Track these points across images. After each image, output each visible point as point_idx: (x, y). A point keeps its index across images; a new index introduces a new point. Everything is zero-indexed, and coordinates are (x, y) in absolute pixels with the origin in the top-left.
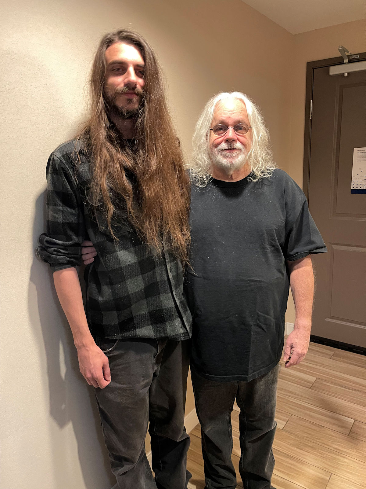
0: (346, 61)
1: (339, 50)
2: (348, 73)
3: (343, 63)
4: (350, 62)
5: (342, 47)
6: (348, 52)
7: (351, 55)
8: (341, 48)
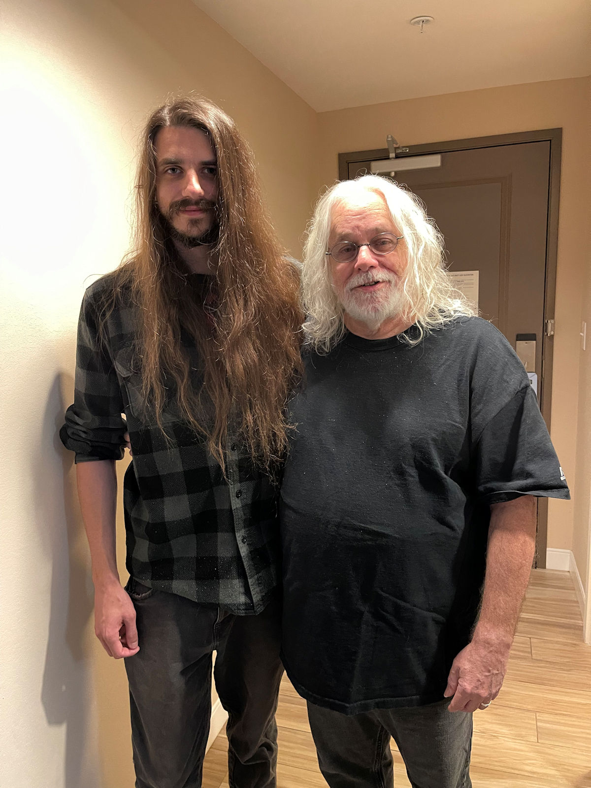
0: (392, 155)
1: (387, 140)
2: (396, 173)
3: (387, 158)
4: (397, 157)
5: (392, 136)
6: (397, 144)
7: (398, 148)
8: (390, 139)
